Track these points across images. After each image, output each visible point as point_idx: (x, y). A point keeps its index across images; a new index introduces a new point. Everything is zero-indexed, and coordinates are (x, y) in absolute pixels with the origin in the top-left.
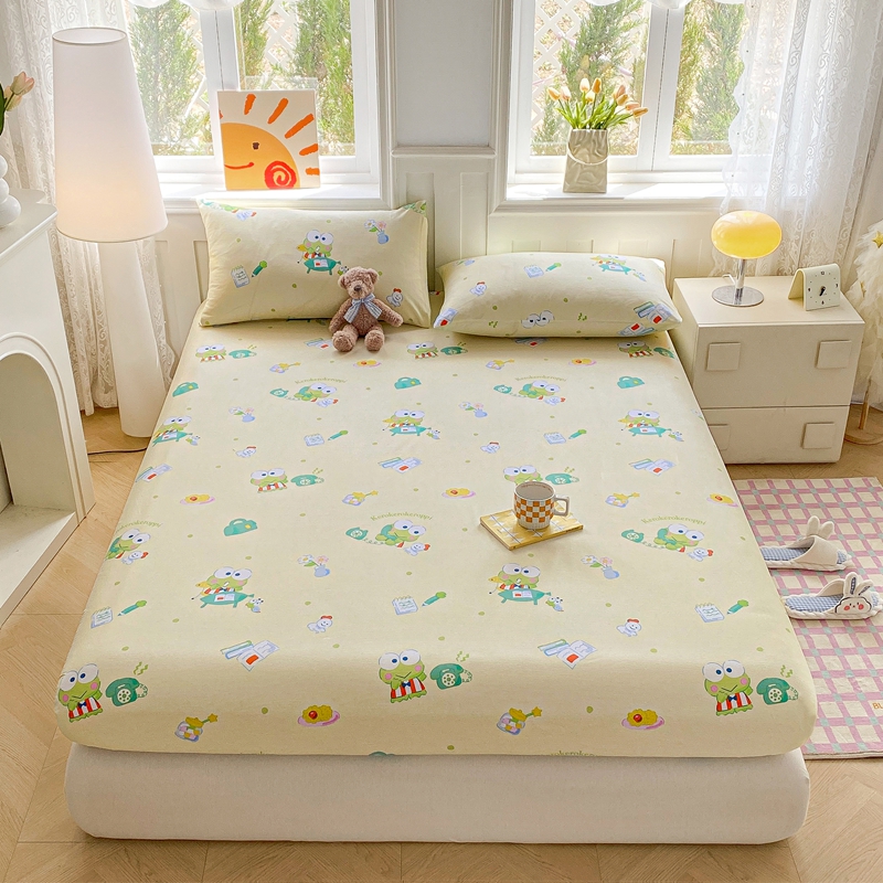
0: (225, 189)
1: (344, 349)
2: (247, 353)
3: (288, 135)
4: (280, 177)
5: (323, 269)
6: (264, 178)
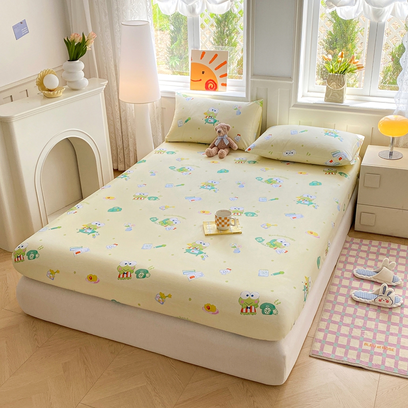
0: (189, 89)
1: (210, 156)
2: (173, 153)
3: (216, 69)
4: (211, 86)
5: (211, 123)
6: (205, 86)
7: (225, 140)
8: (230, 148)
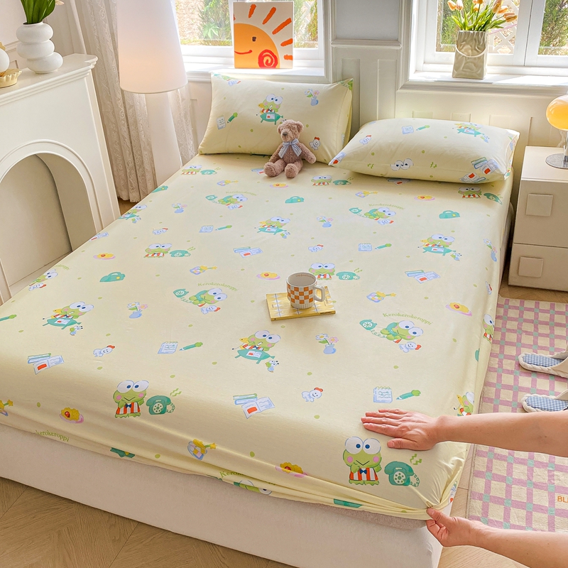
0: (234, 67)
5: (271, 120)
6: (257, 61)
7: (295, 149)
8: (304, 160)
